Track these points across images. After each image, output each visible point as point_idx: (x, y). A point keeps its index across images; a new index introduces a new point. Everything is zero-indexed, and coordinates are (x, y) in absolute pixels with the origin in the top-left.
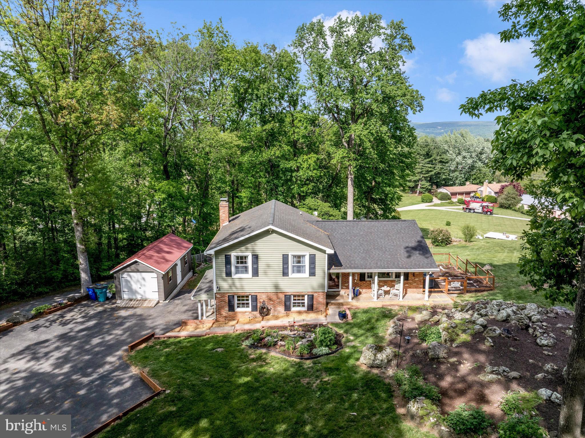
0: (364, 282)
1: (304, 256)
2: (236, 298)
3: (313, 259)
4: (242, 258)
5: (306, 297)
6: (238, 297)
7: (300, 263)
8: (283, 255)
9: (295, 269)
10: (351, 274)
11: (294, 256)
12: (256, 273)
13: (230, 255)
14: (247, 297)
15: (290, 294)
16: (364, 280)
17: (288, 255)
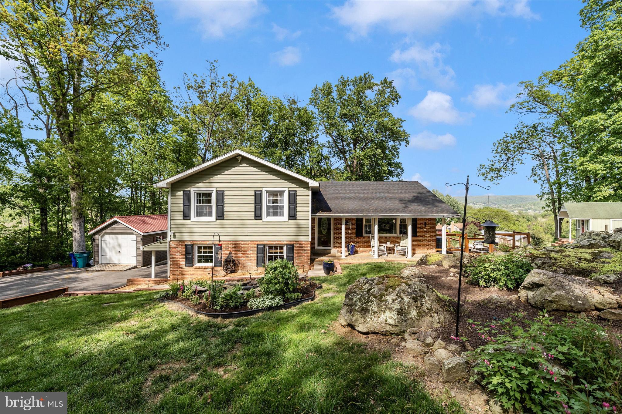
0: (362, 238)
1: (282, 193)
2: (196, 249)
3: (293, 196)
4: (204, 194)
5: (285, 248)
6: (200, 247)
7: (277, 203)
8: (255, 191)
9: (272, 210)
10: (343, 222)
11: (270, 193)
12: (221, 215)
13: (190, 191)
14: (211, 248)
15: (264, 243)
16: (362, 235)
17: (261, 191)
